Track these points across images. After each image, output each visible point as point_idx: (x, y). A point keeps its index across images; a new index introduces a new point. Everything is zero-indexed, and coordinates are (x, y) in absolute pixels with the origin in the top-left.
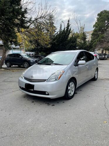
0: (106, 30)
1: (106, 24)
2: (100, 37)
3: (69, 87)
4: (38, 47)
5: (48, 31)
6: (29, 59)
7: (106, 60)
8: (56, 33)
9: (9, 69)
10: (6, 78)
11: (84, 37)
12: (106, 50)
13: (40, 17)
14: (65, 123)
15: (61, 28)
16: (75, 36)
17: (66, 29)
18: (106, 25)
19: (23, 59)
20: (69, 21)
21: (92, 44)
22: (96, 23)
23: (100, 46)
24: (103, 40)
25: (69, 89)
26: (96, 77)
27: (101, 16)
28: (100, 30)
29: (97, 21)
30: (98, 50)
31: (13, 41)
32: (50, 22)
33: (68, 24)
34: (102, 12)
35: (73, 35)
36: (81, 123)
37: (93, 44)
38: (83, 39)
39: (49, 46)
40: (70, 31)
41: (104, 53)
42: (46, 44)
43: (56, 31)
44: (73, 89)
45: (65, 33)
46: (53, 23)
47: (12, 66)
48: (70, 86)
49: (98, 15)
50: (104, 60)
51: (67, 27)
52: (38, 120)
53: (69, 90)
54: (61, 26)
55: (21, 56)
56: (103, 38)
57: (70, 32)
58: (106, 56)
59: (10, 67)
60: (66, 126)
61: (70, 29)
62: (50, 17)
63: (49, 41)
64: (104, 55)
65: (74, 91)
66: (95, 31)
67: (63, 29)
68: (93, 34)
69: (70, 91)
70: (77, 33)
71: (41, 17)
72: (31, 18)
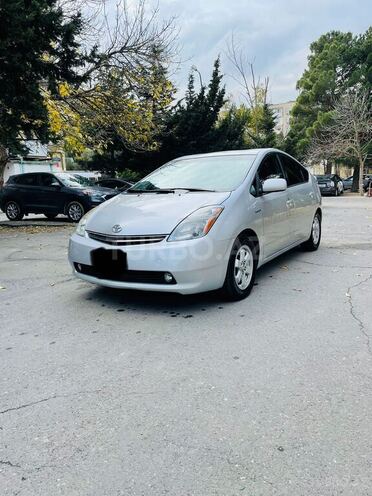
0: (338, 97)
1: (339, 78)
2: (320, 120)
3: (237, 261)
4: (113, 153)
5: (148, 96)
6: (85, 192)
7: (338, 195)
8: (174, 103)
9: (17, 226)
10: (14, 250)
11: (266, 121)
12: (338, 162)
13: (122, 49)
14: (236, 358)
15: (192, 87)
16: (238, 118)
17: (207, 92)
18: (340, 82)
19: (62, 190)
20: (217, 65)
21: (295, 143)
22: (307, 74)
23: (318, 151)
24: (329, 129)
25: (236, 265)
26: (316, 240)
27: (321, 51)
28: (317, 98)
29: (308, 69)
30: (313, 164)
31: (35, 127)
32: (153, 68)
33: (215, 74)
34: (324, 39)
35: (231, 111)
36: (283, 356)
37: (299, 144)
38: (264, 127)
39: (155, 146)
40: (221, 97)
41: (333, 172)
42: (142, 141)
43: (174, 96)
44: (250, 270)
45: (205, 104)
46: (163, 71)
47: (25, 217)
48: (239, 258)
49: (314, 46)
50: (334, 195)
51: (210, 85)
52: (148, 353)
53: (237, 269)
54: (191, 82)
55: (59, 181)
56: (329, 121)
57: (221, 102)
58: (340, 184)
59: (19, 218)
60: (238, 363)
61: (223, 92)
62: (155, 52)
63: (152, 129)
64: (333, 179)
65: (250, 276)
66: (304, 100)
67: (197, 90)
68: (296, 112)
69: (239, 272)
70: (243, 106)
71: (124, 48)
72: (95, 47)
